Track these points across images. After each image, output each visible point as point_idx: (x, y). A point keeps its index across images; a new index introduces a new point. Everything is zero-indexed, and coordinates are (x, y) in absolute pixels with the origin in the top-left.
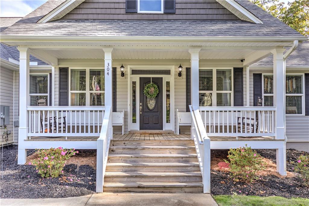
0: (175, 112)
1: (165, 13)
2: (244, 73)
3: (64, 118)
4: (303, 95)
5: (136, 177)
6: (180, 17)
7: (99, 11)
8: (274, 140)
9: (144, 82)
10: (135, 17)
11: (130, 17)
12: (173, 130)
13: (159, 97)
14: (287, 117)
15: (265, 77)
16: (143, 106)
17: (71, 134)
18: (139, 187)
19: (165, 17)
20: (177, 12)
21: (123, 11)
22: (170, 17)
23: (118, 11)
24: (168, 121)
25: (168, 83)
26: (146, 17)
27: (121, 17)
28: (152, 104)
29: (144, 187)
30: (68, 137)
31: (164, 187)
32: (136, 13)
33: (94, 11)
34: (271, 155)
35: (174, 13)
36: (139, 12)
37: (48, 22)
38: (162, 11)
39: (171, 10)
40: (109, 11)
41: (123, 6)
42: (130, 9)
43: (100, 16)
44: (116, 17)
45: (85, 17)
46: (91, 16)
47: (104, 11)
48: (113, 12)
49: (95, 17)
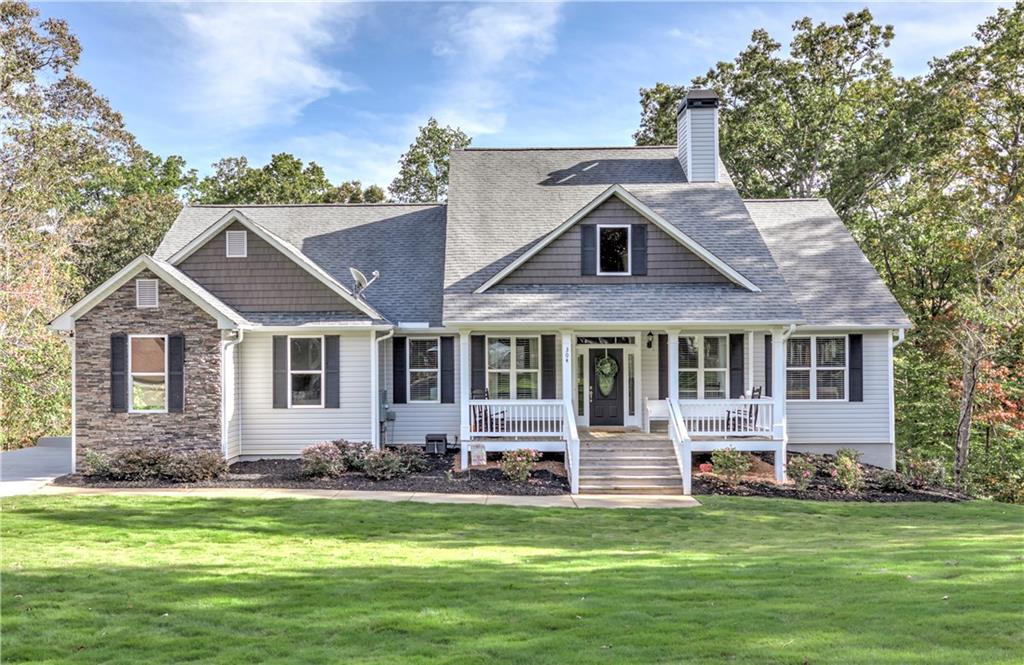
0: (643, 400)
1: (633, 275)
2: (745, 341)
3: (503, 413)
4: (846, 369)
5: (609, 479)
6: (653, 280)
7: (545, 273)
8: (772, 440)
9: (596, 355)
10: (593, 280)
11: (587, 279)
12: (640, 426)
13: (618, 377)
16: (593, 390)
17: (522, 434)
18: (616, 489)
19: (633, 280)
20: (650, 272)
21: (578, 273)
22: (640, 279)
23: (571, 273)
24: (632, 413)
25: (631, 357)
26: (607, 281)
27: (575, 280)
28: (606, 386)
29: (620, 489)
30: (519, 438)
31: (643, 489)
32: (595, 274)
33: (539, 273)
35: (645, 275)
36: (599, 273)
37: (485, 292)
38: (629, 273)
39: (640, 270)
40: (559, 273)
41: (578, 266)
42: (586, 270)
43: (547, 280)
44: (568, 280)
45: (527, 281)
46: (535, 280)
47: (552, 273)
48: (564, 273)
49: (541, 281)
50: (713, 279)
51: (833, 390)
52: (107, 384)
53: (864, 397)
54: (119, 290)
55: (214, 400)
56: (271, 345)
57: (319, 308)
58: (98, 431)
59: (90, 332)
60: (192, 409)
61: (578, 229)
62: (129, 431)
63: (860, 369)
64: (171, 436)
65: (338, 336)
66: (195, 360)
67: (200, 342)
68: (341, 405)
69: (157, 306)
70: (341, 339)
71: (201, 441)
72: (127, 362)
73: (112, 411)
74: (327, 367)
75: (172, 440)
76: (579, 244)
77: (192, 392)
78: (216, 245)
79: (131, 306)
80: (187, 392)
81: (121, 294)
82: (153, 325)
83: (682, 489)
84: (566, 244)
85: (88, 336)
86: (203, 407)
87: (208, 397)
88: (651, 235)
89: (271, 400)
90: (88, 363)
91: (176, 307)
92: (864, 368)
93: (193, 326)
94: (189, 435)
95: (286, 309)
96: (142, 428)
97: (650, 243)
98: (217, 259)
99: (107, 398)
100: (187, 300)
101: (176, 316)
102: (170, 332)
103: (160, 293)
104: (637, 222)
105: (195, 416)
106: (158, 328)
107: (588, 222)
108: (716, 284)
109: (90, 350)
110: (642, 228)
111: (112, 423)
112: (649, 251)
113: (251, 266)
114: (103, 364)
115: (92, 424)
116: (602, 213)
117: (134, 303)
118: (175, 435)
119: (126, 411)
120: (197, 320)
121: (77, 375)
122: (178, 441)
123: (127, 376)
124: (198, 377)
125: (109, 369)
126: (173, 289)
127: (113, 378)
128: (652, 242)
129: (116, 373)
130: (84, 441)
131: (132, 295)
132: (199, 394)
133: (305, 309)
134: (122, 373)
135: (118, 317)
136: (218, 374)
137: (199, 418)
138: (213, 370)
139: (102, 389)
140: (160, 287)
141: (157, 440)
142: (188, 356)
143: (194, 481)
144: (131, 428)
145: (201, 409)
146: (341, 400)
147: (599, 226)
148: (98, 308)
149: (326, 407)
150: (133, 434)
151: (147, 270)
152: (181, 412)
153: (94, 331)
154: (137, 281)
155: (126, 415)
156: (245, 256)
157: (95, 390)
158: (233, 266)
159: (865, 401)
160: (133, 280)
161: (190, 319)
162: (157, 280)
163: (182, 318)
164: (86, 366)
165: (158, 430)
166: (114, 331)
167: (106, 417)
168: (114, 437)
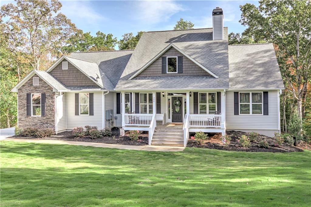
1: (178, 73)
3: (138, 118)
5: (162, 141)
6: (185, 74)
7: (151, 73)
8: (221, 129)
9: (174, 99)
10: (166, 75)
11: (164, 75)
13: (181, 106)
18: (163, 144)
19: (178, 75)
20: (184, 72)
21: (161, 73)
22: (181, 74)
23: (159, 73)
25: (185, 100)
26: (170, 75)
27: (160, 75)
28: (177, 109)
29: (164, 144)
30: (139, 126)
31: (171, 144)
32: (166, 73)
33: (149, 73)
35: (182, 73)
36: (167, 73)
37: (131, 79)
38: (177, 72)
39: (181, 71)
40: (155, 73)
41: (161, 70)
42: (164, 72)
43: (152, 75)
44: (158, 75)
45: (145, 75)
46: (148, 75)
47: (153, 73)
48: (157, 73)
49: (150, 75)
50: (204, 74)
51: (259, 111)
52: (26, 108)
53: (269, 113)
54: (29, 80)
55: (53, 113)
56: (75, 96)
57: (87, 85)
58: (24, 122)
59: (21, 93)
60: (47, 116)
61: (161, 58)
62: (31, 122)
63: (267, 104)
64: (42, 123)
65: (93, 93)
66: (48, 101)
67: (49, 96)
68: (94, 115)
69: (38, 85)
70: (94, 94)
71: (50, 125)
72: (31, 101)
73: (27, 116)
74: (90, 103)
75: (43, 125)
76: (161, 63)
77: (47, 111)
78: (60, 66)
79: (32, 85)
80: (46, 110)
81: (29, 82)
82: (37, 90)
83: (183, 145)
84: (157, 63)
85: (21, 94)
86: (50, 115)
87: (52, 112)
88: (184, 60)
89: (75, 113)
90: (21, 102)
91: (43, 85)
92: (269, 103)
93: (47, 91)
94: (47, 123)
95: (79, 85)
96: (35, 121)
97: (184, 62)
98: (60, 70)
99: (26, 112)
100: (46, 83)
101: (43, 88)
102: (42, 93)
103: (39, 81)
104: (179, 55)
105: (48, 118)
106: (38, 91)
107: (164, 56)
108: (205, 76)
109: (22, 98)
110: (181, 57)
111: (28, 119)
112: (184, 65)
113: (69, 72)
114: (25, 102)
115: (22, 119)
116: (168, 53)
117: (33, 84)
118: (43, 123)
119: (31, 116)
120: (49, 89)
121: (19, 105)
122: (44, 125)
123: (31, 106)
124: (49, 106)
125: (26, 103)
126: (42, 80)
127: (27, 106)
129: (28, 105)
130: (20, 124)
131: (32, 82)
132: (49, 111)
133: (83, 85)
134: (29, 105)
135: (29, 88)
136: (54, 105)
137: (49, 118)
138: (53, 104)
139: (24, 109)
140: (39, 79)
141: (38, 125)
142: (47, 100)
143: (41, 138)
144: (32, 121)
145: (50, 116)
146: (94, 113)
147: (167, 57)
148: (24, 86)
149: (90, 115)
150: (32, 123)
151: (36, 74)
152: (44, 117)
153: (23, 92)
154: (33, 77)
155: (31, 117)
156: (67, 69)
157: (23, 109)
158: (64, 72)
159: (269, 115)
160: (32, 77)
161: (47, 89)
162: (38, 77)
163: (45, 88)
164: (21, 103)
165: (39, 121)
166: (28, 92)
167: (26, 118)
168: (28, 124)
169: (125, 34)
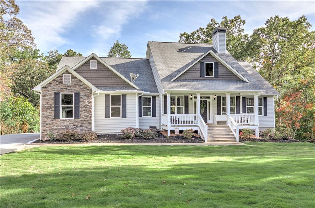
0: (213, 115)
1: (215, 77)
2: (240, 98)
3: (178, 118)
4: (263, 107)
6: (220, 79)
7: (190, 76)
8: (255, 126)
10: (204, 78)
11: (202, 78)
12: (212, 123)
13: (206, 108)
14: (259, 116)
15: (247, 98)
18: (218, 140)
19: (215, 79)
20: (219, 77)
21: (199, 76)
22: (217, 79)
23: (197, 76)
24: (209, 119)
25: (209, 102)
26: (208, 79)
27: (198, 78)
28: (202, 111)
30: (185, 126)
32: (204, 77)
33: (188, 76)
34: (254, 131)
35: (218, 77)
36: (205, 76)
37: (173, 81)
38: (214, 77)
40: (194, 76)
41: (199, 74)
42: (202, 76)
43: (191, 78)
44: (196, 78)
45: (185, 78)
46: (187, 78)
47: (192, 76)
48: (195, 76)
49: (189, 78)
50: (237, 79)
52: (53, 109)
53: (267, 114)
54: (57, 77)
55: (90, 114)
56: (105, 97)
57: (120, 86)
58: (49, 125)
59: (47, 92)
60: (82, 117)
61: (199, 63)
62: (60, 125)
63: (266, 107)
64: (75, 127)
66: (83, 101)
67: (85, 95)
68: (127, 117)
69: (70, 83)
70: (127, 96)
71: (86, 128)
72: (60, 102)
73: (54, 119)
74: (122, 105)
75: (76, 128)
76: (199, 67)
77: (82, 112)
78: (87, 65)
79: (61, 83)
80: (81, 112)
81: (58, 79)
82: (69, 89)
83: (236, 140)
84: (196, 67)
85: (46, 92)
86: (86, 117)
87: (88, 114)
88: (219, 66)
90: (46, 102)
91: (77, 83)
93: (83, 90)
94: (81, 126)
95: (109, 86)
96: (65, 124)
97: (219, 68)
98: (87, 69)
99: (53, 114)
100: (81, 81)
101: (77, 87)
102: (75, 92)
103: (71, 79)
104: (215, 62)
105: (83, 120)
106: (71, 90)
107: (202, 61)
109: (47, 98)
110: (217, 63)
111: (55, 122)
112: (219, 70)
113: (98, 72)
114: (52, 102)
115: (47, 123)
116: (206, 59)
117: (63, 82)
118: (77, 126)
119: (60, 118)
120: (84, 88)
121: (42, 106)
122: (77, 128)
123: (60, 106)
124: (84, 107)
125: (54, 104)
126: (76, 77)
127: (55, 107)
128: (220, 67)
129: (57, 105)
130: (45, 129)
131: (62, 79)
132: (85, 112)
133: (115, 86)
134: (58, 105)
135: (57, 86)
136: (91, 106)
137: (85, 120)
138: (89, 105)
139: (51, 111)
140: (71, 77)
141: (70, 128)
142: (81, 100)
143: (88, 141)
144: (61, 124)
145: (85, 118)
146: (127, 115)
147: (205, 62)
148: (50, 83)
149: (122, 117)
150: (62, 126)
151: (67, 71)
152: (79, 119)
153: (48, 91)
154: (64, 74)
155: (59, 120)
156: (96, 68)
157: (49, 111)
158: (92, 72)
159: (268, 116)
160: (62, 74)
161: (82, 87)
162: (70, 74)
163: (79, 87)
164: (45, 103)
165: (70, 124)
166: (55, 91)
167: (52, 120)
168: (55, 127)
169: (51, 51)
